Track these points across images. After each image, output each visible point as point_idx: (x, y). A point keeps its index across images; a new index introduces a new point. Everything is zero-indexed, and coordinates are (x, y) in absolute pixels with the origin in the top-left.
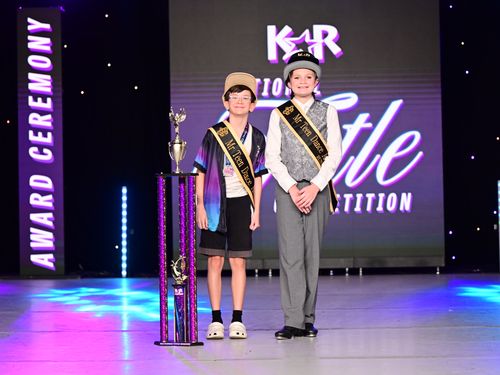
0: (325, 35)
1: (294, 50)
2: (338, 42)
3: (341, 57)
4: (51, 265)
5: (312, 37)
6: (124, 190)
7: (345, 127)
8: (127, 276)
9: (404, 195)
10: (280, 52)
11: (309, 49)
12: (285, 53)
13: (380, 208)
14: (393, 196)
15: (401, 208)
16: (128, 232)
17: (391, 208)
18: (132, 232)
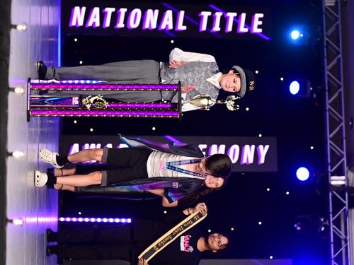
6: (129, 221)
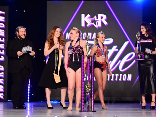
0: (102, 18)
1: (91, 23)
2: (106, 20)
3: (107, 26)
4: (2, 97)
5: (97, 18)
7: (108, 50)
8: (30, 102)
9: (129, 75)
10: (86, 23)
11: (96, 22)
12: (87, 24)
13: (120, 80)
14: (125, 75)
15: (128, 80)
16: (30, 86)
17: (124, 80)
18: (32, 86)
